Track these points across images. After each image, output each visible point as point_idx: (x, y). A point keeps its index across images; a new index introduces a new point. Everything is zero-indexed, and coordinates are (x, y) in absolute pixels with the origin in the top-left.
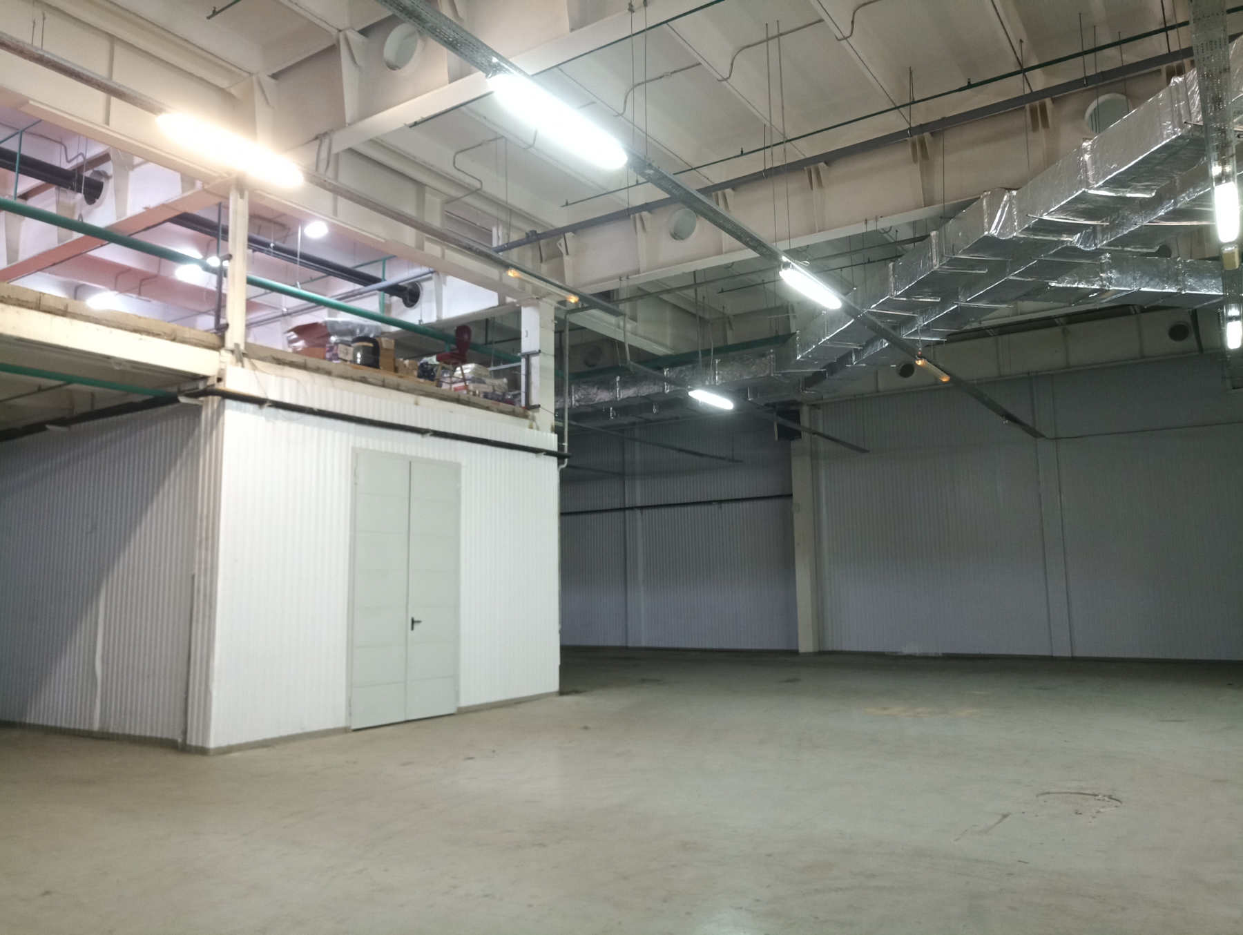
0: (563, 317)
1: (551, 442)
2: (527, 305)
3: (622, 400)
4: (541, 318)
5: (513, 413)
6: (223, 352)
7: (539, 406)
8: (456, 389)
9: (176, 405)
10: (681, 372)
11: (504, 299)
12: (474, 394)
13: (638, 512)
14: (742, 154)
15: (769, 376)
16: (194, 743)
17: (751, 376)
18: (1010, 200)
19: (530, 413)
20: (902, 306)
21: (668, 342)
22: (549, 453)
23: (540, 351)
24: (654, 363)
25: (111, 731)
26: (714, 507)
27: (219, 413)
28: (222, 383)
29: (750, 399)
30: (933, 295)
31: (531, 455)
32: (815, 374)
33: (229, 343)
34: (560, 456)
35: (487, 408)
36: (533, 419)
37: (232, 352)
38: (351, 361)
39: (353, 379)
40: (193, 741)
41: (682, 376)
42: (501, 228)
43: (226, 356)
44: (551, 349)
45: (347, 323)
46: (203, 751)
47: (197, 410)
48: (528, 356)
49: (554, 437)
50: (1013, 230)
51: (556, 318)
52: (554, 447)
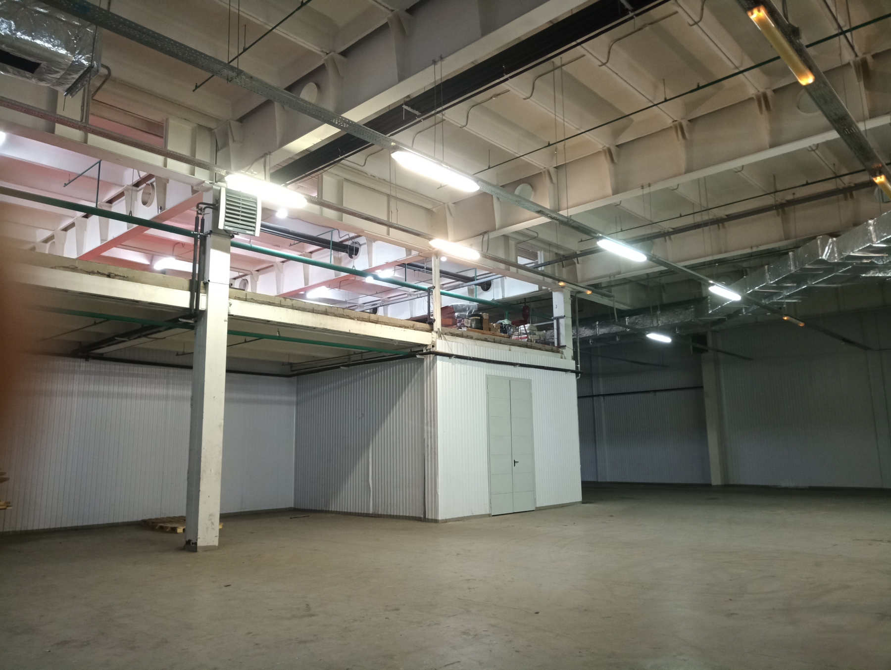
0: (574, 295)
1: (572, 365)
2: (555, 291)
3: (600, 335)
4: (564, 298)
5: (552, 351)
6: (433, 333)
7: (566, 346)
8: (521, 338)
9: (415, 358)
10: (636, 319)
11: (541, 287)
12: (531, 341)
13: (602, 398)
14: (681, 216)
15: (691, 321)
16: (430, 518)
17: (680, 321)
18: (833, 243)
19: (561, 350)
20: (773, 288)
21: (628, 302)
22: (572, 371)
23: (564, 316)
24: (622, 314)
25: (380, 513)
26: (651, 395)
27: (434, 362)
28: (434, 348)
29: (678, 333)
30: (793, 282)
31: (563, 373)
32: (719, 320)
33: (435, 329)
34: (576, 372)
35: (540, 349)
36: (562, 353)
37: (437, 332)
38: (470, 327)
39: (482, 340)
40: (429, 516)
41: (637, 321)
42: (542, 252)
43: (434, 335)
44: (569, 314)
45: (462, 305)
46: (436, 521)
47: (422, 360)
48: (558, 319)
49: (574, 362)
50: (835, 258)
51: (571, 296)
52: (574, 368)
